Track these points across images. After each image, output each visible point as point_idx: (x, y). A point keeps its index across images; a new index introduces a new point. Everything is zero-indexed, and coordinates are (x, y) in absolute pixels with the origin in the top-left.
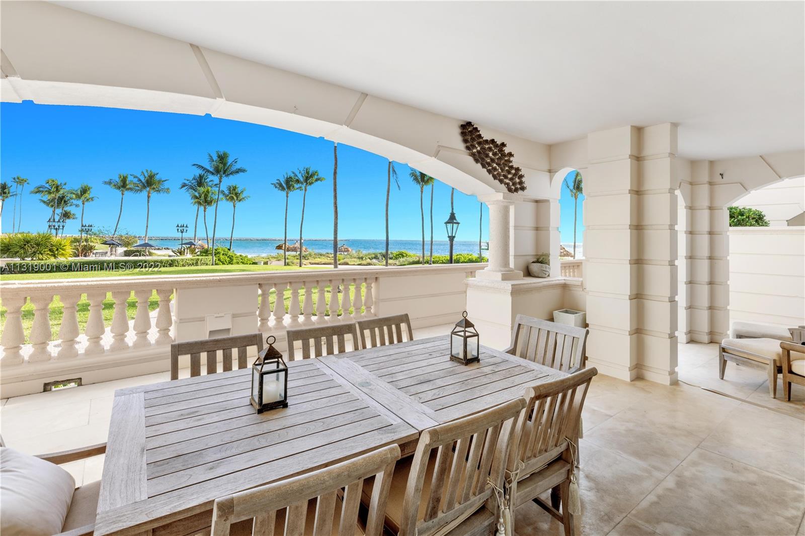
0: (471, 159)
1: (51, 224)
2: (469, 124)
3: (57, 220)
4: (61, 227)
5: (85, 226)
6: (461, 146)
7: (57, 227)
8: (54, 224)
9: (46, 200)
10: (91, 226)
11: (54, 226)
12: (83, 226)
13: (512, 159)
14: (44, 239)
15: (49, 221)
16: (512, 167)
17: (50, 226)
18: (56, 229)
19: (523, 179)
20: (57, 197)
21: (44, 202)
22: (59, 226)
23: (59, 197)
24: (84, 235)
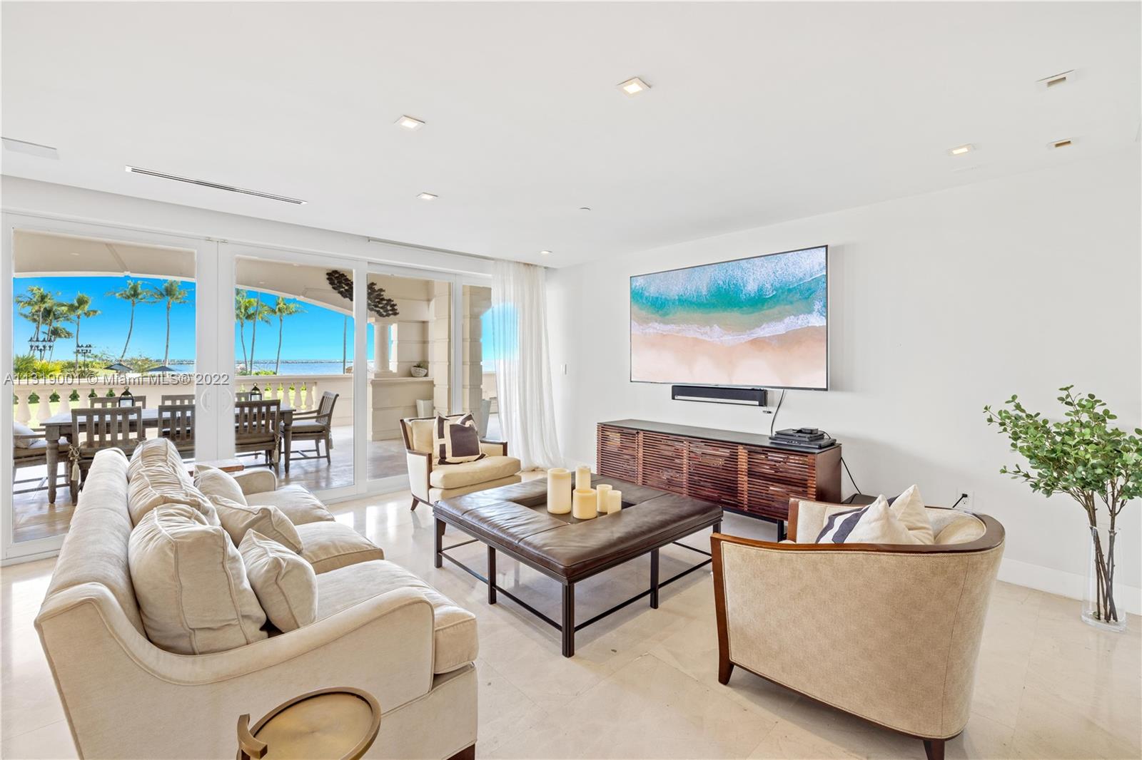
0: (339, 295)
1: (33, 343)
2: (335, 272)
3: (41, 339)
4: (48, 348)
5: (82, 346)
6: (330, 287)
7: (41, 347)
8: (37, 344)
9: (27, 314)
10: (90, 346)
11: (38, 347)
12: (78, 346)
13: (382, 293)
14: (24, 363)
15: (31, 340)
16: (383, 299)
17: (32, 347)
18: (41, 350)
19: (396, 307)
20: (42, 309)
21: (26, 316)
22: (44, 347)
23: (45, 309)
24: (81, 359)
